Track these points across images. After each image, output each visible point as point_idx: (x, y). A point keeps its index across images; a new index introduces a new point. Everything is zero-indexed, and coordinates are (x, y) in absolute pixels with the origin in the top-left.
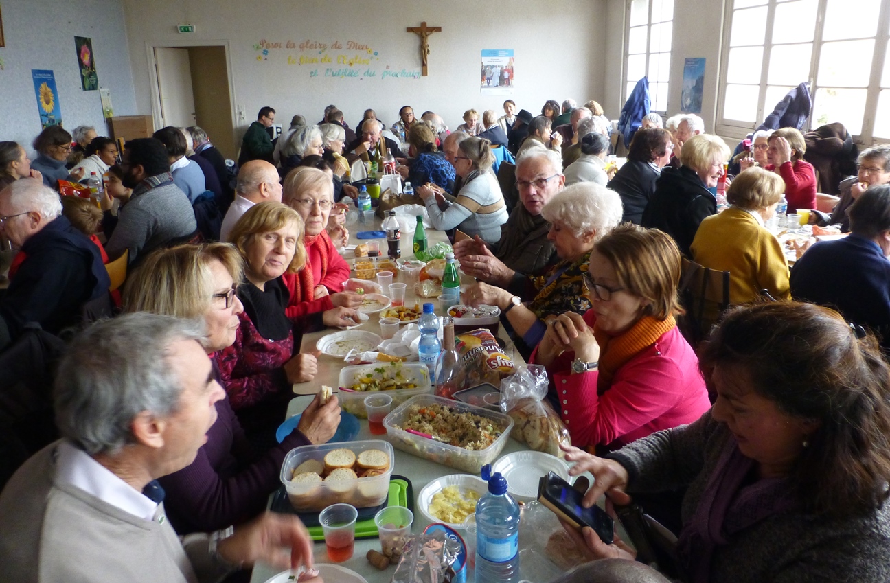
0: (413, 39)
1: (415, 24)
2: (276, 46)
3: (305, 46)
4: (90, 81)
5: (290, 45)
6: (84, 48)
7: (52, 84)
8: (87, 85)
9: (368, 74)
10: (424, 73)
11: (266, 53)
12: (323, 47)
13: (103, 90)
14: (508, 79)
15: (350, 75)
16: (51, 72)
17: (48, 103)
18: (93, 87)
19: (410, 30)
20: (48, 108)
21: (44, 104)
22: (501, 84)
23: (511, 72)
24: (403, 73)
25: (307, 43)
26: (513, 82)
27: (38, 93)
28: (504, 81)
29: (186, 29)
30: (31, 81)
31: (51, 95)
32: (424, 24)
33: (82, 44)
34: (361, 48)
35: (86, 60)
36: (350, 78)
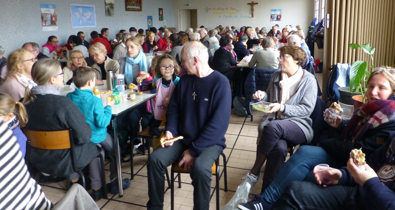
0: (249, 7)
1: (250, 2)
2: (210, 9)
3: (218, 9)
4: (161, 18)
5: (214, 9)
6: (161, 11)
7: (151, 19)
8: (160, 20)
9: (236, 17)
10: (253, 16)
11: (207, 11)
12: (223, 9)
13: (165, 21)
14: (279, 19)
15: (230, 17)
16: (152, 17)
17: (150, 23)
18: (162, 20)
19: (248, 4)
20: (150, 25)
21: (149, 24)
22: (277, 20)
23: (280, 16)
24: (246, 17)
25: (219, 8)
26: (281, 19)
27: (148, 21)
28: (278, 19)
29: (187, 5)
30: (147, 18)
31: (151, 22)
32: (253, 2)
33: (160, 10)
34: (234, 9)
35: (161, 13)
36: (230, 18)
